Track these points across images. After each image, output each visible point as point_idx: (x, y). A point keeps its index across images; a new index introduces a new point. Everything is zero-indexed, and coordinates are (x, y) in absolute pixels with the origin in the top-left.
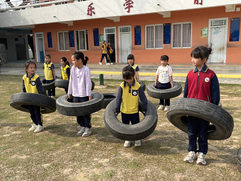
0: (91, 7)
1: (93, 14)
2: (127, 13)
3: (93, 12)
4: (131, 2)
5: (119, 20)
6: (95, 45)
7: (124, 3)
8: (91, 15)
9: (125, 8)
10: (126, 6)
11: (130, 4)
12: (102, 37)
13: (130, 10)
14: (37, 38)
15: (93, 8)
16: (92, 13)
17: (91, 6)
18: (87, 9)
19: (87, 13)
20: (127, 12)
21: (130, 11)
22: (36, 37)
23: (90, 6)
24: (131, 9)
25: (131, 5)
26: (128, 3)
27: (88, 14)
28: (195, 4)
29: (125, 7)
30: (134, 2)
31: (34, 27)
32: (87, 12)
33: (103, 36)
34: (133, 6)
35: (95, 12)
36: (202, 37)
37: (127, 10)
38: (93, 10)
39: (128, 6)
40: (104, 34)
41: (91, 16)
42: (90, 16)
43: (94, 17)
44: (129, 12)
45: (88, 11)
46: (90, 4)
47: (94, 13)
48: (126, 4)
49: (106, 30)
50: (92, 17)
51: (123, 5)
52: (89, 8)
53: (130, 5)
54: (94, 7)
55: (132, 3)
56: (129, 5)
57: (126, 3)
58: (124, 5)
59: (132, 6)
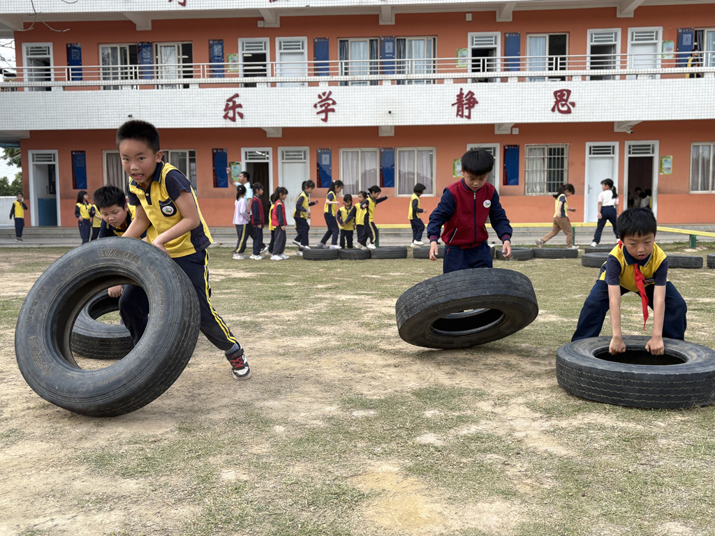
0: (234, 102)
1: (237, 117)
2: (321, 122)
3: (239, 113)
4: (330, 102)
5: (280, 135)
6: (216, 185)
7: (315, 103)
8: (233, 119)
9: (318, 113)
10: (319, 109)
11: (329, 105)
12: (235, 168)
13: (329, 116)
14: (34, 165)
15: (240, 106)
16: (237, 115)
17: (234, 99)
18: (224, 107)
19: (224, 115)
20: (323, 120)
21: (329, 119)
22: (33, 161)
23: (230, 100)
24: (330, 114)
25: (331, 107)
26: (323, 103)
27: (226, 117)
28: (459, 117)
29: (318, 111)
30: (337, 102)
31: (28, 136)
32: (224, 113)
33: (238, 166)
34: (336, 110)
35: (245, 114)
36: (454, 176)
37: (323, 116)
38: (238, 110)
39: (323, 108)
40: (240, 161)
41: (232, 123)
42: (229, 120)
43: (239, 123)
44: (325, 120)
45: (225, 110)
46: (232, 95)
47: (241, 116)
48: (318, 105)
49: (246, 153)
50: (235, 123)
51: (313, 105)
52: (227, 105)
53: (329, 108)
54: (242, 104)
55: (334, 103)
56: (326, 108)
57: (319, 103)
58: (315, 106)
59: (333, 110)
